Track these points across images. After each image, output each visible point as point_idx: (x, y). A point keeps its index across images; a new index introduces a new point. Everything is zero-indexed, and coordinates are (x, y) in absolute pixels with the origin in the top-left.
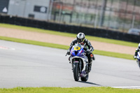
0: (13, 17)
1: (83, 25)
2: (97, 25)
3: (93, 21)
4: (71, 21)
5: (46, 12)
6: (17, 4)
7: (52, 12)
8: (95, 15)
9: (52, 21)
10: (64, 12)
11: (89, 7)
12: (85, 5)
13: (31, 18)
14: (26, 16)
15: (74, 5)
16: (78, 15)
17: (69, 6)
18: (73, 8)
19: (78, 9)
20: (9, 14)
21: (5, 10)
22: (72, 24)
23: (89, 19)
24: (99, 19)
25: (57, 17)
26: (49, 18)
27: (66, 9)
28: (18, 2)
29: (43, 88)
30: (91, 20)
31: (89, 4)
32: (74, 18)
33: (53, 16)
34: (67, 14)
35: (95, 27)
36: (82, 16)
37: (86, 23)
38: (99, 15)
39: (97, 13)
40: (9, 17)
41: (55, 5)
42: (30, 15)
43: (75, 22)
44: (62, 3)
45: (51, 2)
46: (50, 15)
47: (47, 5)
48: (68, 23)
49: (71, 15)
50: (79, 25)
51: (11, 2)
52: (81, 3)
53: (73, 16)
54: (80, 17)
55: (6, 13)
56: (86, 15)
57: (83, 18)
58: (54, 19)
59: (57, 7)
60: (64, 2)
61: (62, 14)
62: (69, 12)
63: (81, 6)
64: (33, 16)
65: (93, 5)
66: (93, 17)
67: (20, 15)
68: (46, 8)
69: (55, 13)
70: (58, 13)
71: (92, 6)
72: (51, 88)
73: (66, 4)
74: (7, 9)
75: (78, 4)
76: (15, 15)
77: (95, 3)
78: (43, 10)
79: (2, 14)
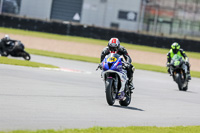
0: (89, 28)
1: (189, 38)
4: (171, 33)
5: (135, 19)
6: (94, 9)
7: (144, 19)
9: (145, 33)
10: (161, 20)
11: (196, 12)
12: (191, 8)
13: (114, 28)
14: (107, 26)
15: (174, 10)
16: (181, 24)
17: (169, 11)
18: (173, 14)
19: (181, 14)
20: (82, 23)
21: (77, 17)
22: (173, 36)
23: (197, 29)
25: (151, 26)
26: (140, 29)
27: (164, 14)
28: (95, 6)
29: (131, 128)
31: (197, 8)
32: (176, 28)
33: (146, 25)
34: (164, 22)
36: (187, 24)
37: (192, 34)
40: (82, 26)
41: (148, 9)
42: (113, 25)
43: (177, 32)
44: (158, 6)
45: (142, 5)
46: (141, 24)
47: (137, 9)
48: (167, 34)
49: (171, 23)
50: (182, 37)
51: (86, 6)
52: (186, 6)
53: (174, 24)
54: (184, 26)
55: (78, 21)
56: (193, 23)
57: (189, 27)
58: (148, 30)
59: (152, 13)
60: (161, 4)
61: (158, 21)
62: (169, 20)
63: (185, 11)
64: (116, 25)
67: (99, 24)
68: (136, 14)
69: (149, 21)
70: (153, 20)
72: (142, 128)
73: (164, 8)
74: (80, 15)
75: (180, 8)
76: (90, 24)
78: (131, 16)
79: (74, 24)
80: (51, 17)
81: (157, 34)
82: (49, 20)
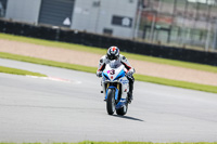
0: (80, 33)
1: (188, 47)
2: (210, 47)
3: (203, 41)
4: (169, 41)
5: (130, 26)
6: (85, 13)
7: (140, 25)
8: (207, 31)
9: (140, 40)
10: (158, 27)
11: (197, 19)
12: (191, 15)
13: (107, 35)
14: (100, 32)
15: (173, 16)
16: (180, 31)
17: (167, 17)
18: (172, 20)
19: (180, 21)
20: (72, 28)
21: (67, 22)
22: (171, 45)
23: (197, 37)
24: (212, 37)
25: (147, 33)
26: (136, 36)
27: (162, 21)
28: (87, 10)
30: (201, 39)
31: (198, 15)
32: (174, 36)
33: (142, 32)
34: (162, 29)
35: (207, 50)
36: (186, 32)
37: (192, 43)
38: (212, 32)
39: (209, 29)
40: (72, 32)
41: (144, 14)
42: (106, 31)
43: (175, 41)
44: (155, 12)
45: (138, 10)
46: (137, 30)
47: (132, 15)
48: (164, 43)
49: (169, 30)
50: (181, 46)
51: (77, 10)
52: (185, 12)
53: (172, 32)
54: (183, 34)
55: (69, 26)
56: (193, 31)
57: (188, 35)
58: (144, 37)
59: (148, 19)
60: (158, 9)
61: (155, 28)
62: (167, 27)
63: (185, 17)
64: (110, 31)
65: (204, 15)
66: (202, 34)
67: (91, 30)
68: (131, 20)
69: (145, 27)
70: (150, 27)
71: (202, 18)
73: (161, 14)
74: (71, 20)
75: (180, 14)
76: (82, 30)
77: (207, 13)
78: (126, 22)
79: (63, 29)
80: (39, 21)
81: (154, 42)
82: (36, 24)
